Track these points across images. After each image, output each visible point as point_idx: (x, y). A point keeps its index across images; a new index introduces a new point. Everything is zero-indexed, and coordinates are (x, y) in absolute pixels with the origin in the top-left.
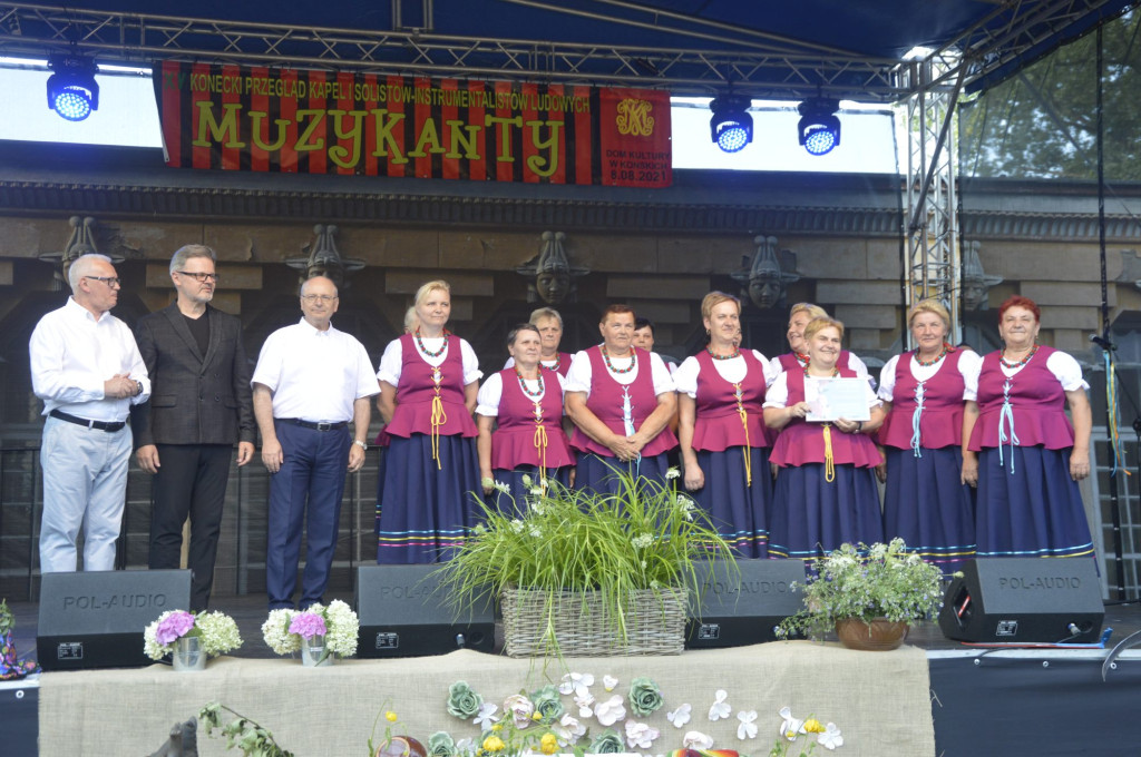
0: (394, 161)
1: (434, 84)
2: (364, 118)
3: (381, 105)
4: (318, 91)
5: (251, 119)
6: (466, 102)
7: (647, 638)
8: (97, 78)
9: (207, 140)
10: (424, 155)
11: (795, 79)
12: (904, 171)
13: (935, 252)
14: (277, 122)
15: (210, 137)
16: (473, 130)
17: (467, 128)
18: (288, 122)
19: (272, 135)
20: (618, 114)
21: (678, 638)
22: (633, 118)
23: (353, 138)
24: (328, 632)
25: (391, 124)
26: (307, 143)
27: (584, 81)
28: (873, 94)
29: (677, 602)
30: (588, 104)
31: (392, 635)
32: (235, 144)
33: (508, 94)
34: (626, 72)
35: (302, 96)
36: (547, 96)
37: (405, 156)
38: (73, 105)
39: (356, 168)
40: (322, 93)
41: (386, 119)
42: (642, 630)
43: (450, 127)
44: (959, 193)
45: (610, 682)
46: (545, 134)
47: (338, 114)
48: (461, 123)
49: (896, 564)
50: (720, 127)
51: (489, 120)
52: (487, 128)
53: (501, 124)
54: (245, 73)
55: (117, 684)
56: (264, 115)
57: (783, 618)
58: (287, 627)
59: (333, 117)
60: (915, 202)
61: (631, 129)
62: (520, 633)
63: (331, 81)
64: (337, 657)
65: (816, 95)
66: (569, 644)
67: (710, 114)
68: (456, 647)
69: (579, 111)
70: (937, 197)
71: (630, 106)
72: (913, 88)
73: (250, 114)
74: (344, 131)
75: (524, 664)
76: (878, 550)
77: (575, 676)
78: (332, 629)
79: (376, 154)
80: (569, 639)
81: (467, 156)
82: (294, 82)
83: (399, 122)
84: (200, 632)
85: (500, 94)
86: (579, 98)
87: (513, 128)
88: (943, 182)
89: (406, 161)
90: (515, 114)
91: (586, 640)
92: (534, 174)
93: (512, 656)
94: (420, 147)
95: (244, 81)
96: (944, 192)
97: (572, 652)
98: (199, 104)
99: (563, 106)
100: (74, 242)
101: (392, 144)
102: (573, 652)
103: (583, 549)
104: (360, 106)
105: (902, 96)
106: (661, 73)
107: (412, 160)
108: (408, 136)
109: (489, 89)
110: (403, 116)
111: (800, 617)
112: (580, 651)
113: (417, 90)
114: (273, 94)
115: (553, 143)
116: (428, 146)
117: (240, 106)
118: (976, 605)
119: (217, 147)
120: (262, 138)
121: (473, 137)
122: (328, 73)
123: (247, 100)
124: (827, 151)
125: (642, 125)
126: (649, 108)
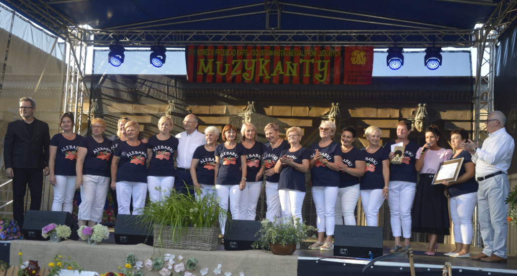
0: (266, 78)
1: (282, 48)
2: (256, 62)
3: (262, 57)
4: (240, 53)
5: (216, 64)
6: (293, 54)
7: (197, 244)
8: (166, 52)
10: (277, 75)
14: (225, 65)
15: (203, 71)
16: (295, 65)
17: (293, 64)
18: (229, 65)
19: (223, 69)
20: (352, 56)
22: (359, 58)
23: (251, 70)
25: (265, 64)
27: (338, 44)
28: (461, 44)
30: (340, 53)
31: (125, 237)
32: (211, 73)
33: (309, 51)
34: (353, 40)
35: (234, 55)
36: (324, 51)
37: (270, 75)
38: (157, 62)
39: (252, 81)
41: (263, 62)
42: (196, 241)
43: (286, 64)
44: (495, 83)
45: (181, 258)
46: (322, 65)
47: (246, 61)
48: (291, 62)
50: (390, 60)
51: (301, 61)
52: (300, 64)
53: (306, 62)
54: (215, 48)
56: (221, 62)
59: (245, 62)
61: (357, 62)
63: (245, 49)
65: (432, 46)
66: (171, 244)
67: (387, 55)
69: (336, 56)
71: (357, 53)
72: (477, 41)
73: (217, 62)
74: (248, 67)
77: (169, 255)
79: (259, 75)
81: (293, 75)
82: (232, 50)
83: (268, 63)
85: (306, 51)
86: (337, 51)
87: (310, 63)
89: (270, 77)
90: (311, 58)
92: (317, 81)
94: (275, 72)
95: (215, 51)
98: (200, 60)
99: (330, 54)
101: (265, 71)
102: (172, 247)
104: (255, 57)
107: (272, 77)
108: (271, 67)
109: (302, 49)
110: (269, 61)
113: (275, 51)
114: (224, 55)
115: (325, 69)
116: (278, 71)
117: (213, 60)
119: (205, 75)
120: (220, 71)
121: (295, 68)
122: (244, 46)
123: (216, 58)
124: (436, 68)
125: (361, 60)
126: (365, 54)
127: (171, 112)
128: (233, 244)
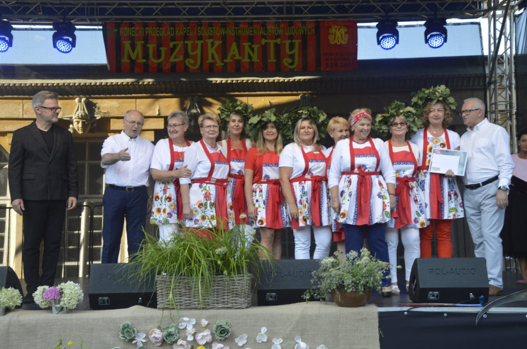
0: (217, 65)
1: (236, 25)
2: (202, 44)
3: (210, 37)
4: (179, 33)
5: (148, 48)
6: (252, 33)
7: (226, 300)
8: (76, 33)
9: (128, 59)
10: (232, 61)
11: (423, 9)
14: (161, 48)
15: (129, 57)
16: (256, 47)
17: (253, 46)
18: (166, 48)
19: (158, 54)
20: (330, 34)
21: (245, 300)
22: (338, 35)
23: (197, 54)
24: (61, 298)
25: (215, 46)
26: (175, 58)
27: (311, 18)
28: (468, 14)
29: (243, 282)
30: (314, 30)
31: (106, 298)
32: (141, 60)
33: (273, 27)
34: (332, 12)
35: (172, 35)
36: (293, 27)
37: (222, 61)
38: (64, 45)
39: (199, 69)
40: (182, 33)
41: (213, 44)
42: (224, 296)
43: (244, 46)
45: (204, 322)
46: (292, 47)
47: (189, 43)
48: (250, 44)
50: (381, 37)
51: (264, 41)
52: (262, 45)
53: (269, 43)
54: (145, 25)
56: (155, 45)
58: (43, 294)
59: (187, 44)
61: (336, 41)
62: (162, 297)
63: (186, 27)
64: (67, 310)
65: (433, 17)
66: (186, 303)
67: (377, 31)
69: (309, 34)
71: (336, 29)
72: (490, 9)
73: (148, 45)
74: (193, 51)
76: (352, 254)
77: (187, 319)
79: (207, 62)
80: (186, 300)
81: (253, 60)
82: (168, 29)
83: (219, 45)
85: (269, 27)
86: (309, 27)
87: (276, 44)
89: (223, 64)
90: (276, 37)
91: (195, 301)
92: (286, 67)
93: (159, 309)
94: (229, 57)
95: (145, 30)
96: (509, 63)
98: (124, 42)
99: (301, 32)
101: (216, 56)
102: (189, 307)
104: (200, 38)
105: (484, 13)
106: (351, 11)
107: (226, 63)
108: (223, 51)
109: (264, 25)
110: (221, 42)
112: (192, 306)
113: (228, 29)
114: (158, 35)
115: (296, 51)
116: (234, 56)
117: (143, 42)
118: (417, 283)
119: (133, 62)
120: (154, 57)
121: (256, 50)
122: (185, 23)
123: (146, 39)
124: (441, 46)
125: (342, 39)
126: (346, 30)
127: (82, 115)
128: (271, 296)
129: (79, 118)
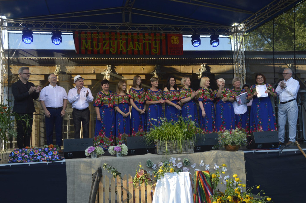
0: (124, 51)
1: (132, 34)
2: (117, 42)
3: (121, 39)
4: (107, 37)
5: (93, 43)
6: (139, 38)
7: (186, 150)
8: (62, 36)
10: (130, 50)
11: (209, 31)
12: (233, 50)
13: (240, 67)
14: (99, 43)
15: (85, 47)
16: (140, 44)
17: (139, 43)
18: (101, 44)
19: (98, 46)
20: (171, 39)
21: (193, 150)
22: (175, 40)
23: (115, 46)
24: (122, 150)
25: (123, 43)
26: (105, 48)
27: (164, 32)
28: (226, 34)
29: (193, 142)
30: (165, 37)
31: (134, 151)
32: (90, 49)
33: (148, 36)
34: (173, 30)
35: (104, 38)
36: (156, 36)
37: (126, 50)
38: (57, 41)
39: (116, 53)
41: (122, 42)
42: (185, 148)
43: (135, 43)
44: (245, 54)
45: (179, 159)
46: (156, 44)
47: (112, 41)
48: (138, 42)
49: (237, 133)
50: (193, 41)
51: (144, 41)
52: (143, 43)
53: (146, 42)
54: (92, 33)
55: (80, 161)
56: (96, 42)
57: (214, 145)
58: (113, 149)
59: (110, 42)
60: (236, 57)
61: (174, 42)
63: (110, 34)
64: (124, 155)
65: (214, 34)
67: (191, 39)
68: (148, 153)
69: (163, 39)
70: (240, 55)
71: (174, 38)
72: (234, 32)
73: (93, 42)
74: (113, 45)
75: (161, 156)
76: (233, 131)
77: (172, 158)
78: (123, 149)
79: (120, 50)
80: (171, 151)
81: (139, 50)
82: (102, 35)
83: (124, 43)
84: (96, 151)
85: (146, 36)
86: (163, 36)
87: (149, 43)
88: (241, 52)
89: (126, 51)
90: (149, 40)
91: (174, 151)
92: (154, 53)
93: (159, 154)
94: (129, 48)
95: (92, 35)
96: (242, 54)
97: (171, 153)
98: (83, 40)
99: (159, 38)
100: (57, 70)
101: (123, 47)
103: (173, 132)
104: (116, 39)
105: (232, 34)
106: (180, 30)
107: (128, 51)
108: (127, 45)
109: (144, 35)
110: (125, 41)
111: (218, 145)
112: (173, 153)
113: (128, 36)
114: (98, 38)
115: (157, 46)
117: (91, 41)
118: (253, 141)
119: (87, 49)
120: (96, 47)
121: (140, 45)
122: (109, 33)
123: (92, 39)
124: (217, 46)
125: (177, 42)
126: (178, 38)
129: (57, 74)
